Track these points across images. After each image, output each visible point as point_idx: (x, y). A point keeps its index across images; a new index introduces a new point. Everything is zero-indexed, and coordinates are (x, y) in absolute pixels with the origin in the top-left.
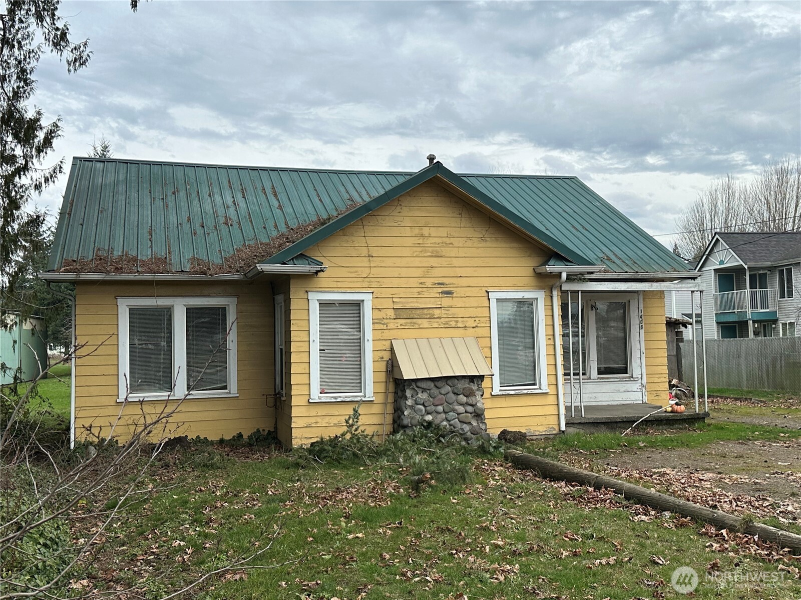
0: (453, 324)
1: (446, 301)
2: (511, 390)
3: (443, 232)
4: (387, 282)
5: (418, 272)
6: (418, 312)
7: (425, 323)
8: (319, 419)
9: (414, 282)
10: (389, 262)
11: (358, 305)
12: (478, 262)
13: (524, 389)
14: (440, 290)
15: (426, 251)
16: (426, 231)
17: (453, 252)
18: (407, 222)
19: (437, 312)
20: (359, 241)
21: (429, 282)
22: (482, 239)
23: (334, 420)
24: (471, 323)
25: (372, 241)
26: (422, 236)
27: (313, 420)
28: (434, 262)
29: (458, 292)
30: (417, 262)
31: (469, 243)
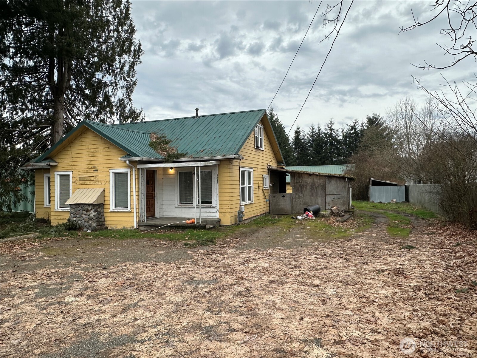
0: (97, 183)
1: (96, 174)
2: (117, 210)
3: (95, 146)
4: (77, 167)
5: (87, 163)
6: (86, 178)
7: (88, 183)
8: (58, 217)
9: (85, 167)
10: (78, 159)
11: (69, 175)
12: (107, 158)
13: (121, 210)
14: (94, 169)
15: (90, 154)
16: (90, 147)
17: (99, 154)
18: (84, 144)
19: (92, 178)
20: (69, 152)
21: (90, 166)
22: (109, 148)
23: (62, 217)
24: (103, 182)
25: (73, 152)
26: (88, 149)
27: (56, 217)
28: (92, 158)
29: (100, 170)
30: (86, 159)
31: (104, 150)
